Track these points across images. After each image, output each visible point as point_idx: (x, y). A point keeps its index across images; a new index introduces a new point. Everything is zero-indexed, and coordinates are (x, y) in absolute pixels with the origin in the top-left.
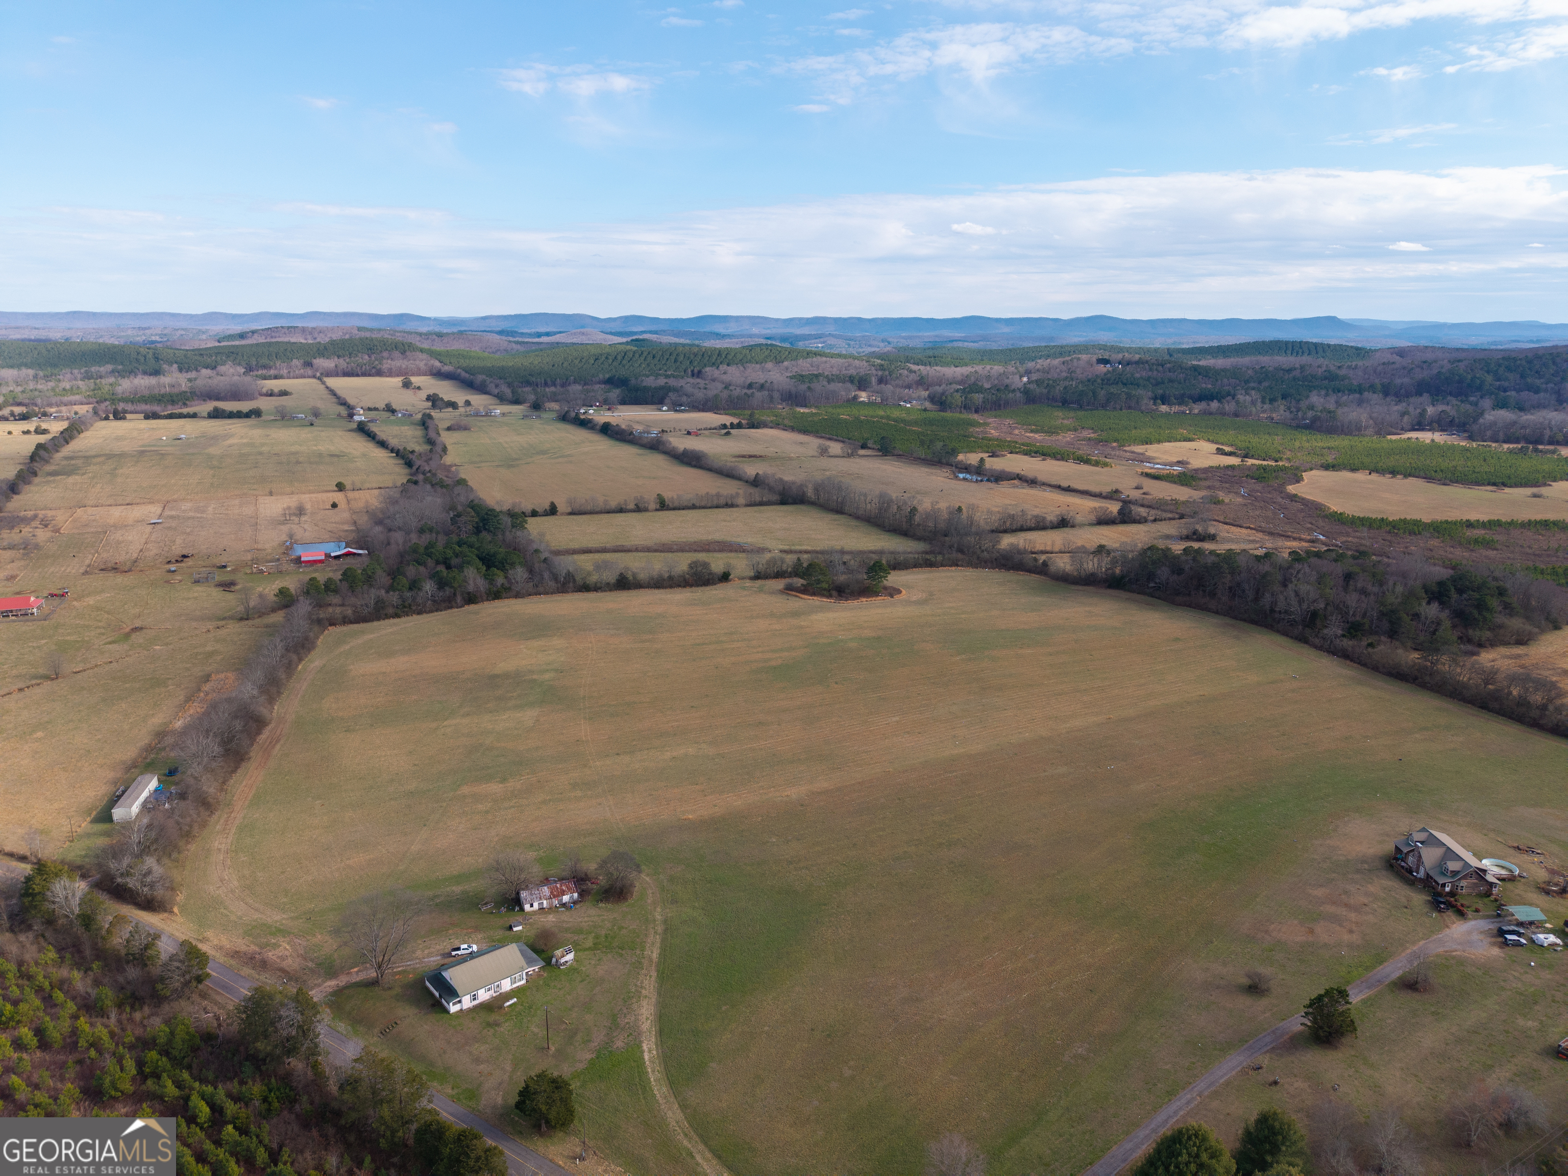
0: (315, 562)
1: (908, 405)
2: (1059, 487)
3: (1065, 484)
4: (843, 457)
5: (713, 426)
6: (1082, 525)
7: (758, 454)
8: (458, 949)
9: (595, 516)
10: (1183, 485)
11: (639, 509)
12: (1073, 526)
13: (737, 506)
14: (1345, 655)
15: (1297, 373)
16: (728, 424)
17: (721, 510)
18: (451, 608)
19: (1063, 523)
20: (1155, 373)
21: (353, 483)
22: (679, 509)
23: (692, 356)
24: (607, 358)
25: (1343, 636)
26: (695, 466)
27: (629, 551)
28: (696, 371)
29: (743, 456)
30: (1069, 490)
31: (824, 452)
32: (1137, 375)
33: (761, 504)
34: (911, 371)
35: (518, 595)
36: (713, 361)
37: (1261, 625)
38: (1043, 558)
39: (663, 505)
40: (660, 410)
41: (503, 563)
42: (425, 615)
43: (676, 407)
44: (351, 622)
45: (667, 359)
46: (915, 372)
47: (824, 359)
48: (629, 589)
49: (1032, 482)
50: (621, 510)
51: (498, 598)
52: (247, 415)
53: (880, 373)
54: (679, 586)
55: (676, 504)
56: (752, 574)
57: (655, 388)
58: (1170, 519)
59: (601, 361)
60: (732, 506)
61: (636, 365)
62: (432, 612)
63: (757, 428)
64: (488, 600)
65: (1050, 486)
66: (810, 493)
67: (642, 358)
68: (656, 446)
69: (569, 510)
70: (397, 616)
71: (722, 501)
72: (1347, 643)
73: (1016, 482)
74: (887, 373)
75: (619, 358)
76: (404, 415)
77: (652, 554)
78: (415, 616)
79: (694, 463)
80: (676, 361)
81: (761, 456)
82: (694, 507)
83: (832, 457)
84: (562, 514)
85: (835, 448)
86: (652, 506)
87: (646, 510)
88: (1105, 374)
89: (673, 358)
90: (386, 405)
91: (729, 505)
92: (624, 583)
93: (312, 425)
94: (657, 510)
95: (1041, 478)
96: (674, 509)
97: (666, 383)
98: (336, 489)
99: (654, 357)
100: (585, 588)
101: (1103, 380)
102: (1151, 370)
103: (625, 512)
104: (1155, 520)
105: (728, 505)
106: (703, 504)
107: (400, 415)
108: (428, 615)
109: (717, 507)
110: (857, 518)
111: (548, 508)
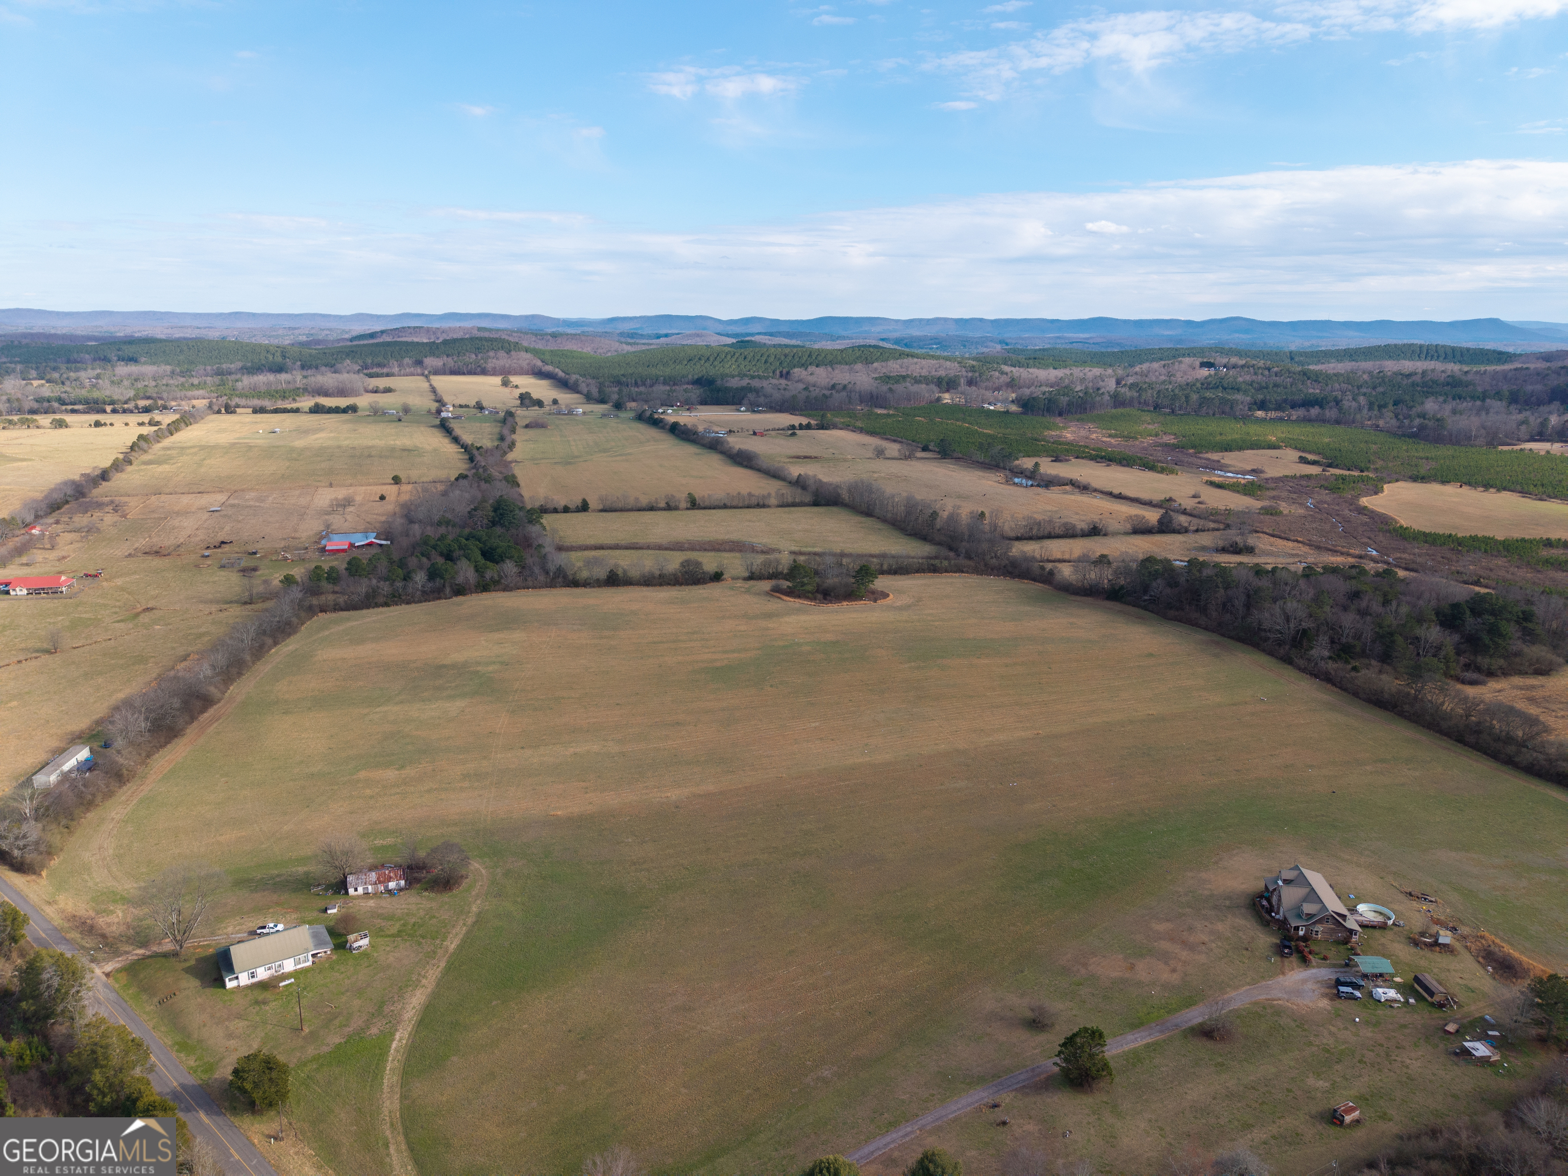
0: (338, 551)
1: (992, 408)
2: (1110, 494)
3: (1116, 491)
4: (901, 459)
5: (781, 427)
6: (1115, 534)
8: (264, 927)
9: (625, 513)
10: (1245, 494)
11: (670, 507)
12: (1105, 535)
13: (769, 506)
14: (1327, 678)
15: (1417, 379)
16: (797, 425)
17: (751, 510)
18: (440, 598)
19: (1094, 531)
20: (1260, 377)
21: (409, 477)
22: (710, 508)
23: (783, 358)
24: (700, 359)
25: (1330, 658)
26: (746, 467)
27: (641, 548)
28: (784, 372)
29: (798, 457)
30: (1120, 497)
31: (880, 453)
32: (1240, 379)
33: (794, 505)
34: (1002, 373)
35: (507, 589)
36: (803, 362)
37: (1248, 644)
38: (1049, 566)
39: (694, 504)
40: (739, 411)
41: (502, 557)
42: (413, 605)
43: (753, 408)
44: (342, 610)
45: (758, 360)
46: (1007, 374)
47: (916, 360)
48: (618, 585)
49: (1084, 488)
50: (651, 508)
52: (345, 411)
53: (970, 374)
54: (669, 584)
55: (707, 503)
56: (747, 574)
57: (737, 389)
58: (1214, 530)
59: (694, 362)
60: (764, 506)
61: (727, 366)
62: (421, 602)
63: (826, 429)
65: (1102, 492)
66: (845, 496)
67: (734, 360)
68: (714, 445)
69: (601, 507)
70: (386, 605)
71: (754, 501)
72: (1331, 666)
73: (1067, 488)
74: (977, 374)
75: (711, 359)
76: (491, 412)
77: (661, 552)
78: (404, 606)
79: (745, 463)
80: (766, 362)
81: (816, 458)
82: (725, 507)
83: (889, 459)
84: (594, 511)
85: (893, 449)
86: (683, 505)
87: (676, 508)
88: (1206, 378)
89: (764, 359)
90: (477, 403)
91: (761, 506)
92: (614, 580)
93: (400, 420)
94: (687, 509)
95: (1095, 484)
96: (705, 508)
97: (749, 384)
99: (745, 358)
100: (574, 583)
101: (1202, 384)
102: (1255, 374)
103: (656, 510)
104: (1197, 531)
105: (759, 506)
106: (734, 504)
107: (487, 412)
108: (417, 605)
109: (748, 507)
110: (884, 520)
111: (580, 505)
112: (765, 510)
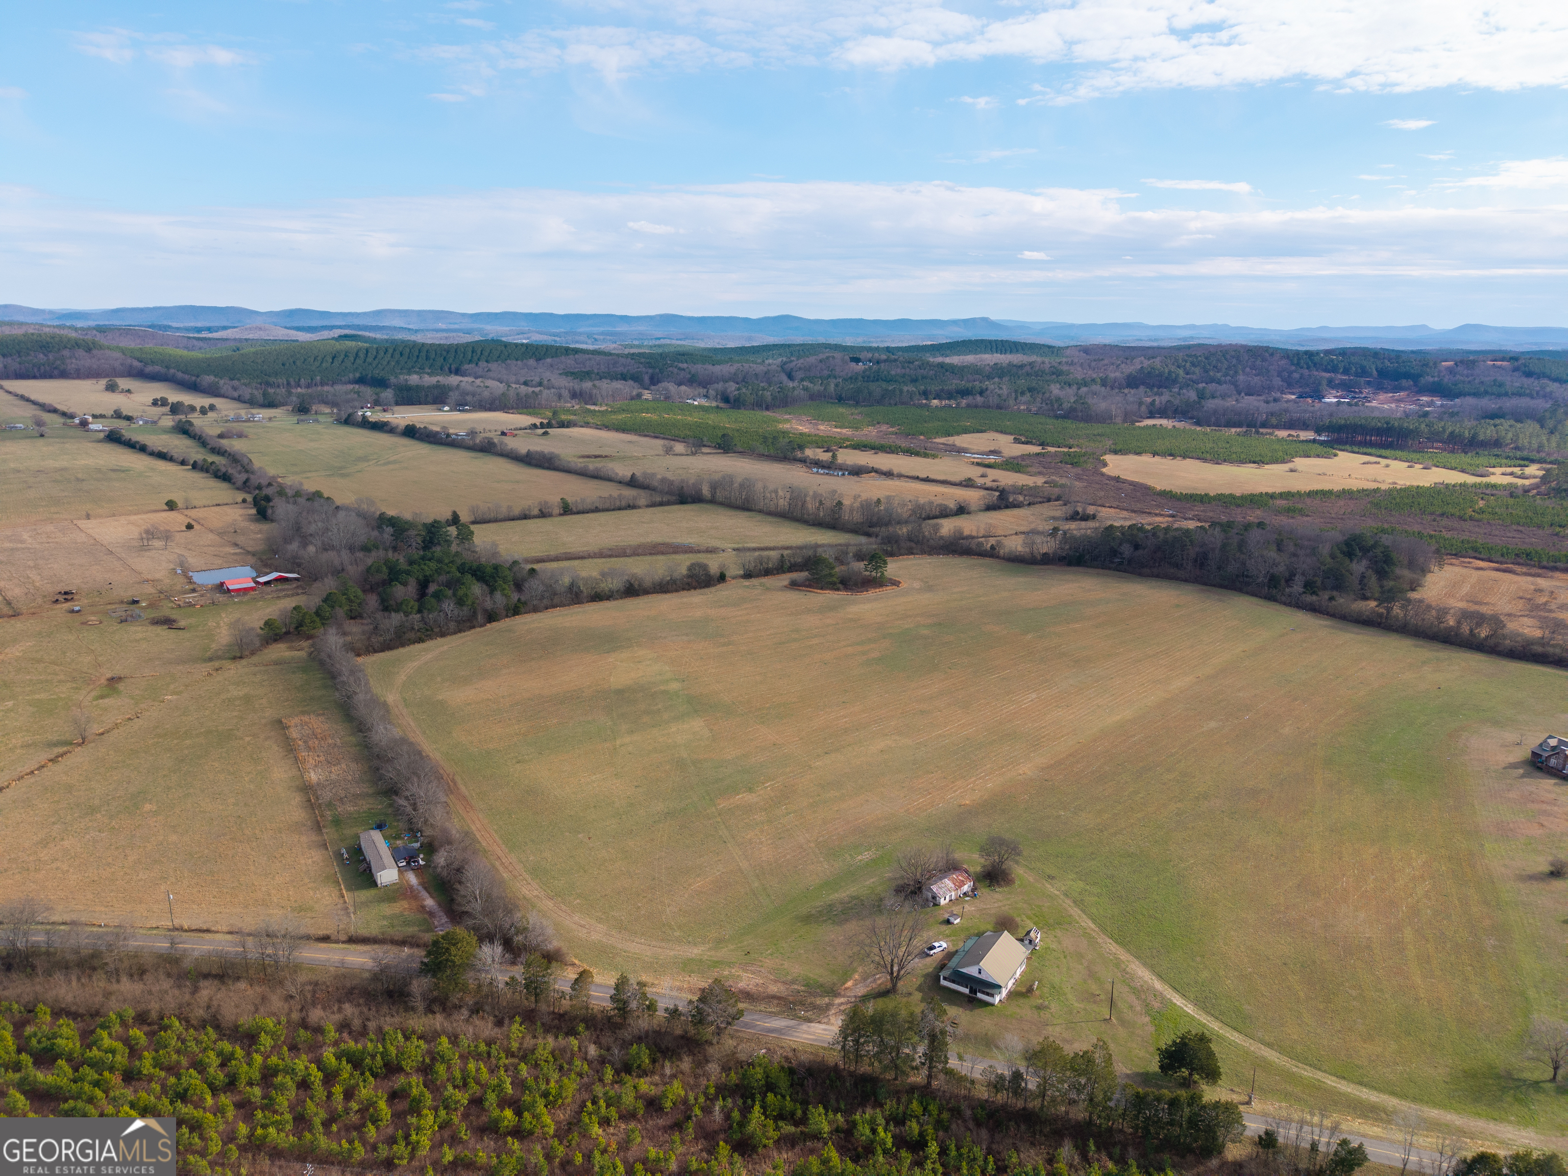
0: (245, 589)
1: (696, 403)
2: (917, 478)
3: (923, 475)
4: (693, 455)
5: (523, 426)
7: (604, 454)
8: (934, 948)
10: (1016, 472)
11: (543, 514)
13: (639, 507)
16: (538, 424)
17: (621, 512)
18: (473, 627)
19: (961, 510)
20: (908, 370)
21: (186, 500)
22: (583, 513)
23: (444, 353)
24: (346, 356)
26: (548, 468)
27: (582, 558)
28: (453, 367)
29: (588, 457)
30: (927, 480)
31: (668, 451)
32: (893, 373)
33: (661, 504)
34: (680, 369)
35: (536, 610)
36: (470, 357)
39: (566, 510)
40: (440, 410)
42: (449, 638)
43: (459, 406)
44: (375, 651)
45: (418, 357)
47: (587, 356)
48: (638, 595)
49: (889, 474)
50: (525, 517)
51: (518, 614)
54: (683, 589)
55: (580, 507)
57: (428, 387)
58: (1040, 503)
59: (340, 359)
61: (385, 363)
62: (455, 633)
63: (568, 427)
64: (507, 616)
65: (908, 477)
66: (706, 491)
67: (389, 355)
68: (487, 448)
69: (477, 518)
70: (420, 640)
73: (873, 474)
74: (657, 370)
75: (362, 355)
76: (146, 422)
79: (547, 465)
80: (427, 358)
81: (606, 456)
82: (596, 510)
83: (681, 455)
85: (679, 447)
86: (556, 511)
87: (551, 515)
88: (864, 372)
89: (423, 354)
90: (115, 412)
91: (631, 507)
92: (632, 590)
93: (44, 435)
94: (561, 515)
96: (578, 513)
97: (438, 381)
98: (166, 508)
99: (401, 354)
100: (597, 597)
101: (863, 377)
102: (903, 367)
103: (530, 518)
104: (1029, 504)
106: (607, 505)
107: (141, 423)
108: (454, 637)
109: (620, 509)
110: (770, 513)
111: (450, 518)
112: (634, 511)
